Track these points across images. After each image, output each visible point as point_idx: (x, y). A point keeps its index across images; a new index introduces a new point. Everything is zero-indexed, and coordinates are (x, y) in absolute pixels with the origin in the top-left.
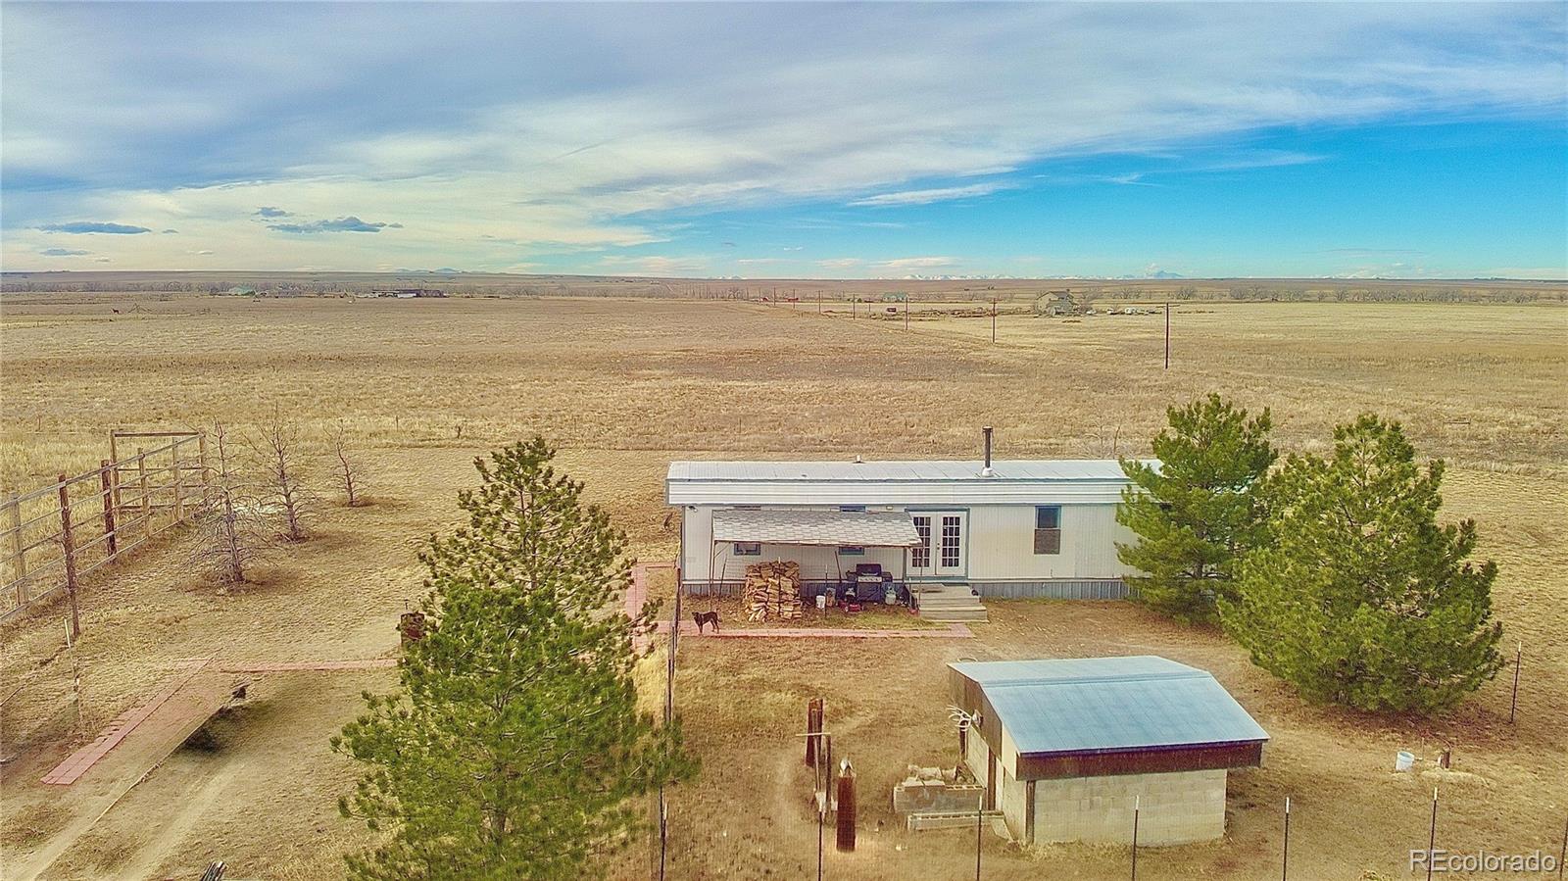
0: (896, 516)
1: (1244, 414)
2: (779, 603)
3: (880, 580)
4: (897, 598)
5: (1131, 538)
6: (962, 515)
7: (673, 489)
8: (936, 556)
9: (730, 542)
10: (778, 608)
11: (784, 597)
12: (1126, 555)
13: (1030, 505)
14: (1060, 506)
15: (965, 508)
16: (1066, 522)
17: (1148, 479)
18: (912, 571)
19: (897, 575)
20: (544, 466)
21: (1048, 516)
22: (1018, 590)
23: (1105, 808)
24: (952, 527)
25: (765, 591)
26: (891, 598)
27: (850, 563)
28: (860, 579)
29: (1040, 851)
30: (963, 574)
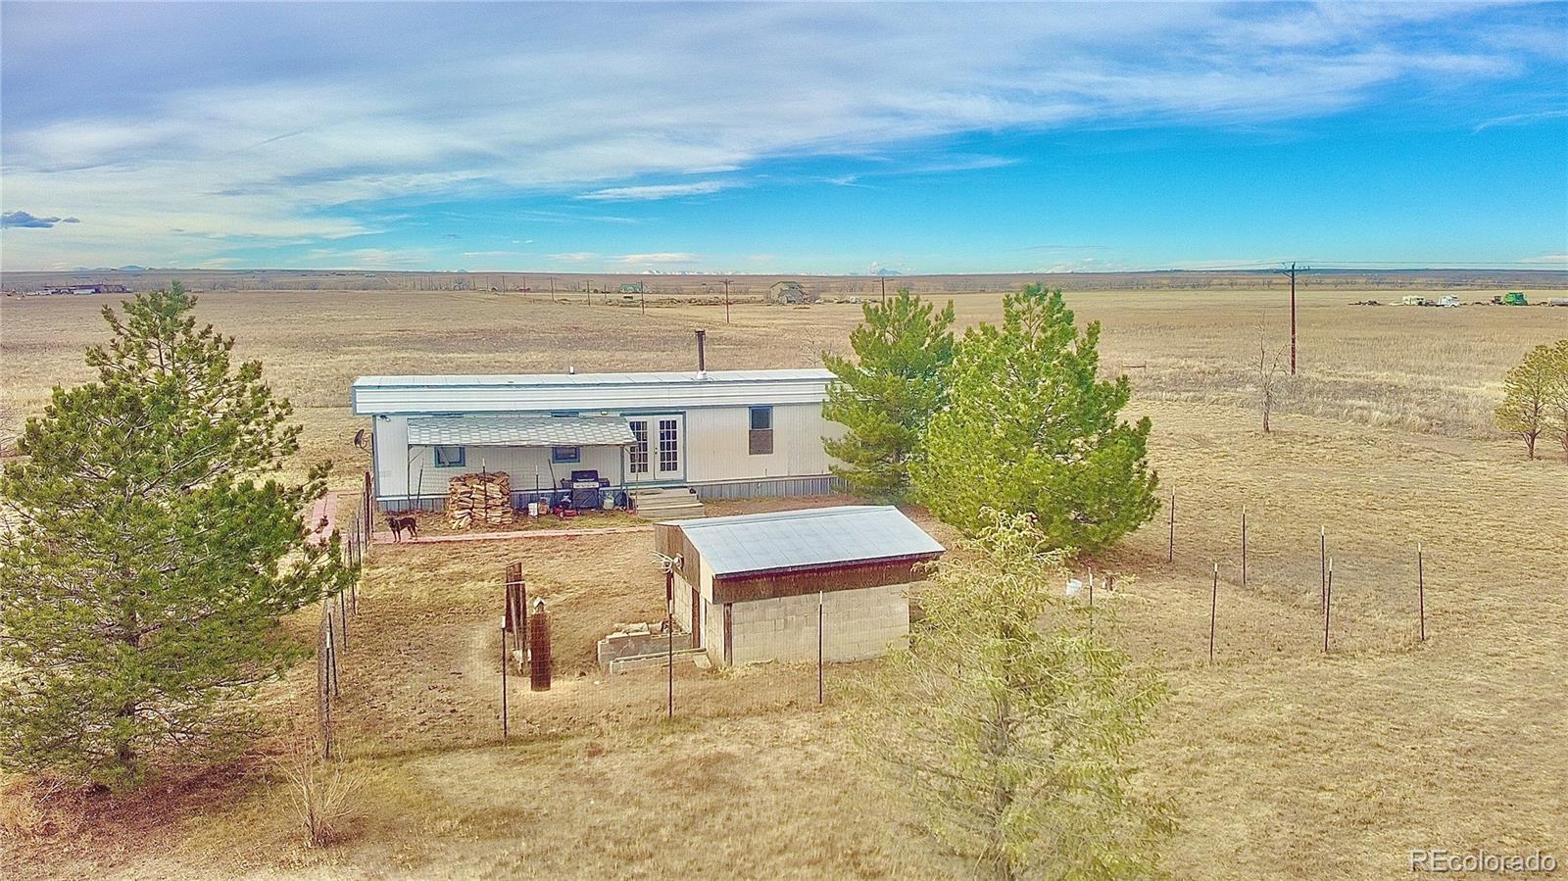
0: (611, 420)
1: (930, 307)
2: (486, 508)
3: (597, 485)
4: (615, 504)
5: (839, 431)
6: (679, 418)
7: (360, 396)
8: (654, 460)
9: (426, 446)
10: (484, 515)
11: (490, 502)
12: (832, 449)
13: (744, 406)
14: (771, 406)
15: (681, 411)
16: (778, 421)
17: (849, 375)
18: (630, 477)
19: (615, 482)
20: (184, 317)
21: (760, 417)
22: (735, 490)
23: (799, 627)
24: (668, 431)
25: (469, 497)
26: (609, 503)
27: (564, 470)
28: (575, 485)
29: (739, 672)
30: (681, 477)
